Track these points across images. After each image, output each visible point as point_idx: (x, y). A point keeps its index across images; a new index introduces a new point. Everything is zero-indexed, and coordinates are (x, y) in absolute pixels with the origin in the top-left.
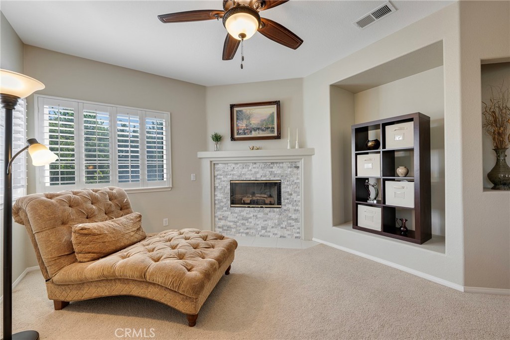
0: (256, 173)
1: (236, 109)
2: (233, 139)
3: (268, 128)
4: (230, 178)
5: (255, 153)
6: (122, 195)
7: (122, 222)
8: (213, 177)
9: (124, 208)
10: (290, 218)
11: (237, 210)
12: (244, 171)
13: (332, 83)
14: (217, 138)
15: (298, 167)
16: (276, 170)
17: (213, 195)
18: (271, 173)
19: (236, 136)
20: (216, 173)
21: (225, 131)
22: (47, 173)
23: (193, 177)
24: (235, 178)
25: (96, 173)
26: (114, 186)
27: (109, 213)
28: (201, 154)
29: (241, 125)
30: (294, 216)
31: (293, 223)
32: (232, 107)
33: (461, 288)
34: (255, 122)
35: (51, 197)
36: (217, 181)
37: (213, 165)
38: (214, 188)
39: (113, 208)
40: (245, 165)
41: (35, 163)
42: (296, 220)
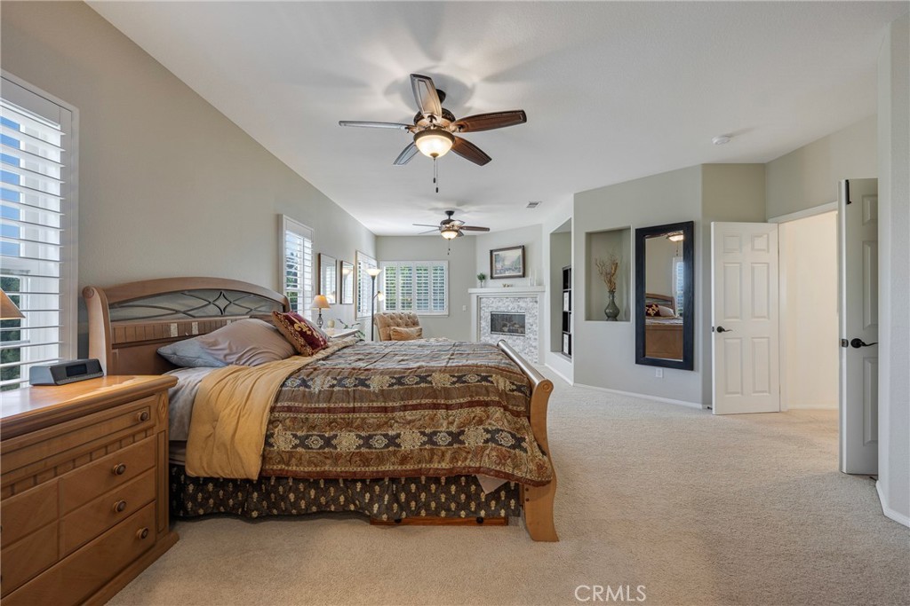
0: (508, 306)
1: (495, 253)
2: (492, 278)
3: (516, 268)
4: (490, 309)
5: (507, 289)
6: (415, 317)
7: (413, 330)
8: (479, 309)
9: (415, 324)
10: (531, 346)
11: (495, 336)
12: (500, 304)
13: (551, 231)
14: (482, 277)
15: (536, 302)
16: (522, 304)
17: (479, 323)
18: (519, 306)
19: (495, 275)
20: (482, 305)
21: (487, 271)
22: (385, 304)
23: (464, 308)
24: (494, 310)
25: (407, 304)
26: (414, 311)
27: (407, 325)
28: (471, 290)
29: (498, 266)
30: (534, 344)
31: (533, 349)
32: (491, 252)
33: (571, 383)
34: (507, 263)
35: (385, 314)
36: (482, 312)
37: (479, 299)
38: (479, 318)
39: (410, 323)
40: (501, 299)
41: (380, 300)
42: (535, 347)
